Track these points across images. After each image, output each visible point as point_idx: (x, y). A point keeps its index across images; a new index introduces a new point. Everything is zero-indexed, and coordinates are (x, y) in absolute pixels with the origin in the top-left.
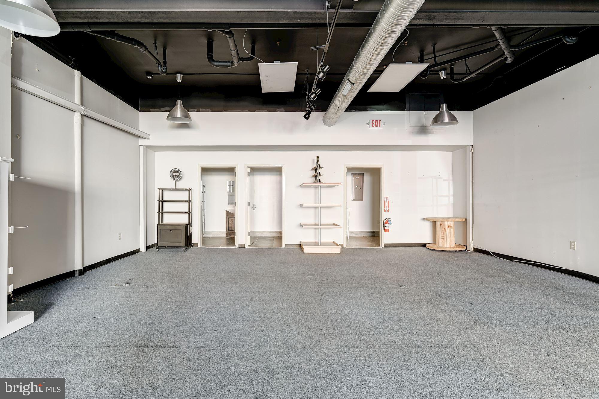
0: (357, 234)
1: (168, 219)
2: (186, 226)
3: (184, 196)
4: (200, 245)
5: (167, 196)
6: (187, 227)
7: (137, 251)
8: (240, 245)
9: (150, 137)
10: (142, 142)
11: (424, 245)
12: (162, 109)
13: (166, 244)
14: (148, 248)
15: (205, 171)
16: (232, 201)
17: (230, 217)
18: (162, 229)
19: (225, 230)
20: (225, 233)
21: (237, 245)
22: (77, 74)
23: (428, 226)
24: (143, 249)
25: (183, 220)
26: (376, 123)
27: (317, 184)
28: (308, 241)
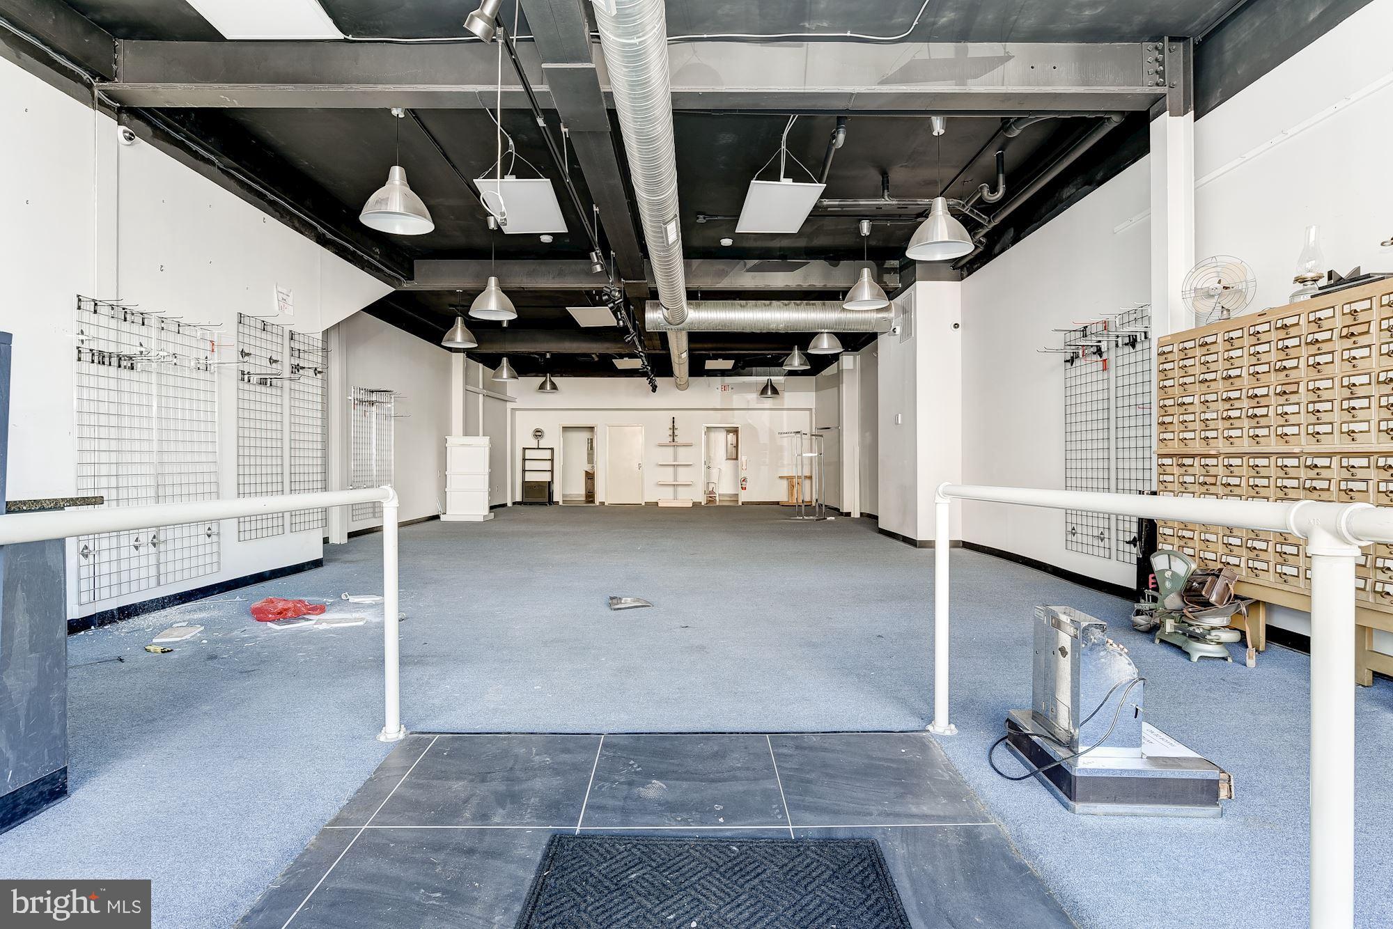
0: (731, 497)
1: (530, 477)
2: (549, 482)
3: (547, 454)
4: (561, 503)
5: (529, 454)
6: (550, 484)
7: (504, 505)
8: (600, 502)
9: (517, 400)
10: (510, 406)
11: (778, 503)
12: (528, 375)
13: (530, 500)
14: (514, 503)
15: (566, 429)
16: (591, 459)
17: (590, 477)
18: (528, 487)
19: (584, 493)
20: (584, 496)
21: (597, 503)
22: (481, 365)
23: (785, 483)
24: (510, 504)
25: (546, 477)
26: (724, 388)
27: (674, 444)
28: (666, 499)
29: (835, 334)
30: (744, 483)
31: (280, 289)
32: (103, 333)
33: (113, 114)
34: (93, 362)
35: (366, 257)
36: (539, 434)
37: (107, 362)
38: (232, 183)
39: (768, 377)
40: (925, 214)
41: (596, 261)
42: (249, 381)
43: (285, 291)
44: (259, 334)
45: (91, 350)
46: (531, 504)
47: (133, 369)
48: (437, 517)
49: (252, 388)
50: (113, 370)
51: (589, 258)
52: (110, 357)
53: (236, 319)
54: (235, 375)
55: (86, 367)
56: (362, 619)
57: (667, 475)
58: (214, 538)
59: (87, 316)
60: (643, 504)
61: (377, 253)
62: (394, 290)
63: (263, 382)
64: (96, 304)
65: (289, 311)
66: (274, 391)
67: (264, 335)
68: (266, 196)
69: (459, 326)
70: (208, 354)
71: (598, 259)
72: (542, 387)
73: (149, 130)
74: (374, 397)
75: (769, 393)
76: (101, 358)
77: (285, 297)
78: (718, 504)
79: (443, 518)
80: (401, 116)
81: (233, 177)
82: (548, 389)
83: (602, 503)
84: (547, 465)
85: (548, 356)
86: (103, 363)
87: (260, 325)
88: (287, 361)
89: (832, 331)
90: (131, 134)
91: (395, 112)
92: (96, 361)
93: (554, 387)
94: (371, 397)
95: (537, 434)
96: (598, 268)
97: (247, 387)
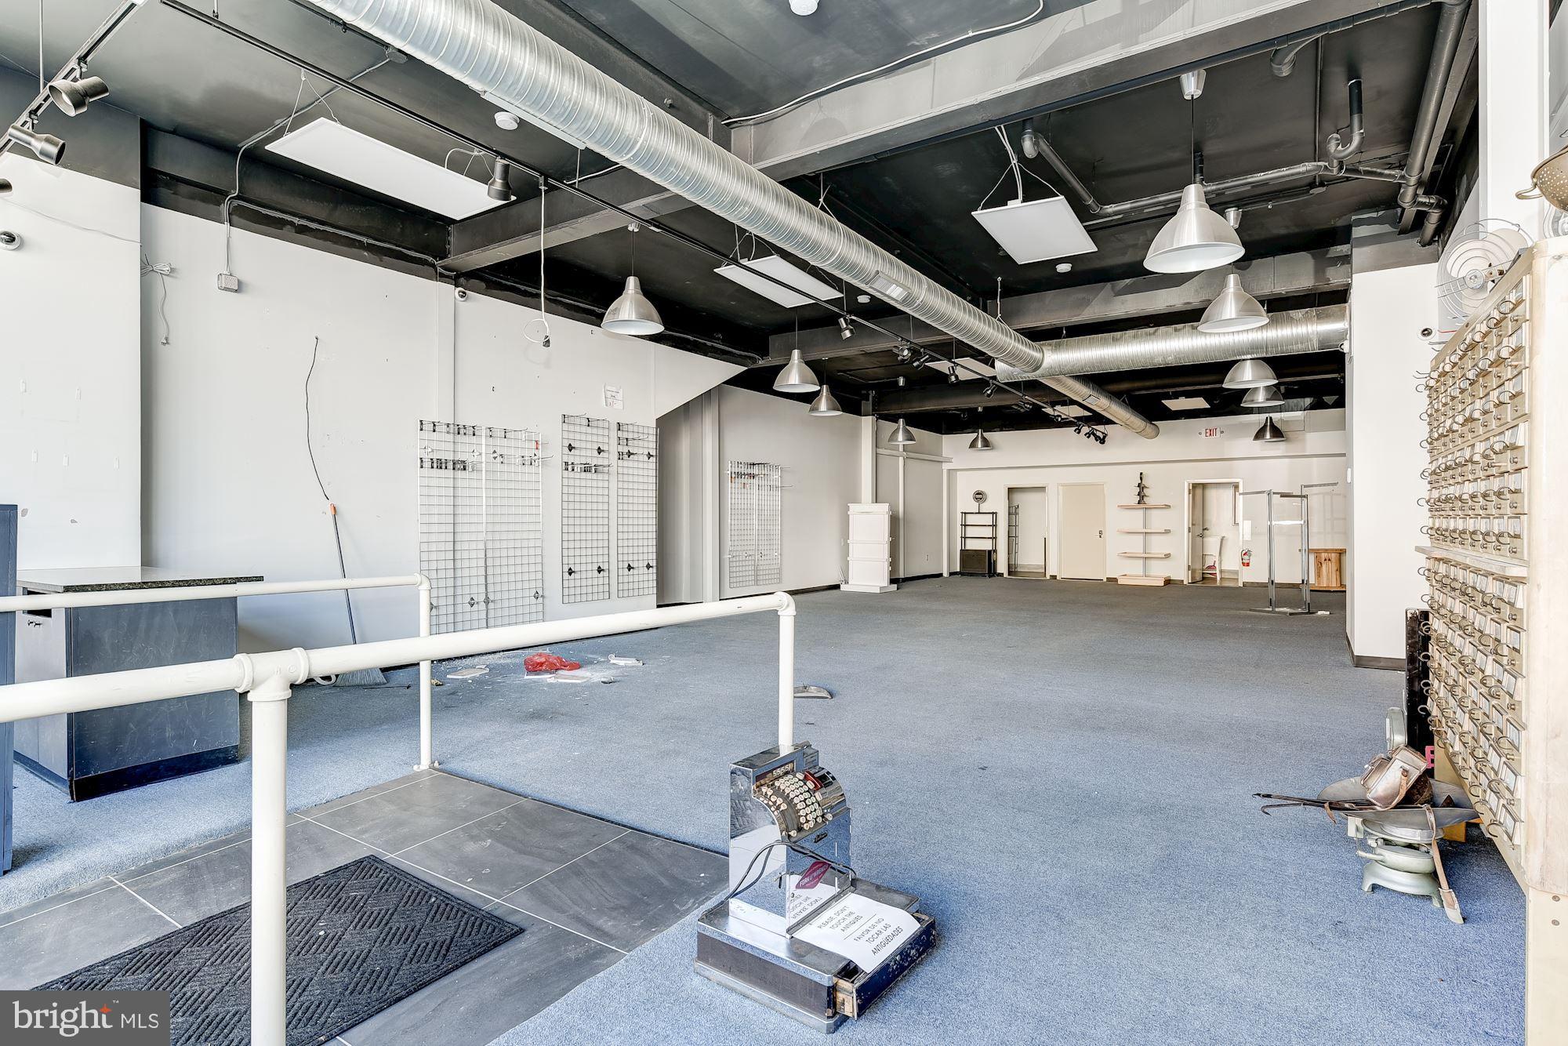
1: (972, 545)
2: (990, 552)
3: (988, 520)
4: (1006, 575)
5: (970, 519)
6: (990, 554)
7: (940, 575)
8: (1051, 576)
9: (951, 460)
10: (946, 467)
13: (969, 570)
14: (951, 574)
15: (1012, 491)
18: (967, 556)
21: (1048, 577)
24: (945, 574)
25: (986, 545)
26: (1211, 432)
27: (1141, 506)
28: (1131, 573)
29: (1264, 359)
30: (1246, 557)
31: (609, 388)
32: (443, 446)
33: (451, 281)
34: (432, 467)
35: (709, 344)
36: (980, 496)
37: (444, 467)
38: (560, 308)
39: (1267, 415)
40: (1171, 211)
41: (845, 326)
42: (573, 470)
43: (614, 389)
44: (584, 429)
45: (432, 459)
46: (971, 575)
47: (465, 469)
48: (837, 587)
49: (577, 475)
50: (450, 473)
51: (838, 324)
52: (446, 463)
53: (560, 419)
54: (560, 466)
55: (427, 471)
56: (583, 678)
57: (1136, 545)
58: (540, 600)
59: (427, 434)
60: (1105, 580)
61: (718, 339)
62: (746, 368)
63: (587, 469)
64: (434, 425)
65: (618, 405)
66: (600, 476)
67: (589, 429)
68: (594, 311)
69: (824, 394)
70: (534, 451)
71: (847, 324)
72: (973, 445)
73: (483, 285)
74: (756, 470)
75: (1268, 436)
76: (440, 464)
77: (614, 394)
78: (1218, 584)
79: (843, 587)
80: (636, 230)
81: (561, 303)
82: (980, 446)
83: (1054, 577)
84: (988, 532)
85: (980, 409)
86: (441, 468)
87: (585, 422)
88: (613, 448)
89: (1255, 356)
90: (464, 293)
91: (630, 229)
92: (435, 466)
93: (986, 444)
94: (749, 471)
95: (978, 496)
96: (848, 334)
97: (572, 474)
